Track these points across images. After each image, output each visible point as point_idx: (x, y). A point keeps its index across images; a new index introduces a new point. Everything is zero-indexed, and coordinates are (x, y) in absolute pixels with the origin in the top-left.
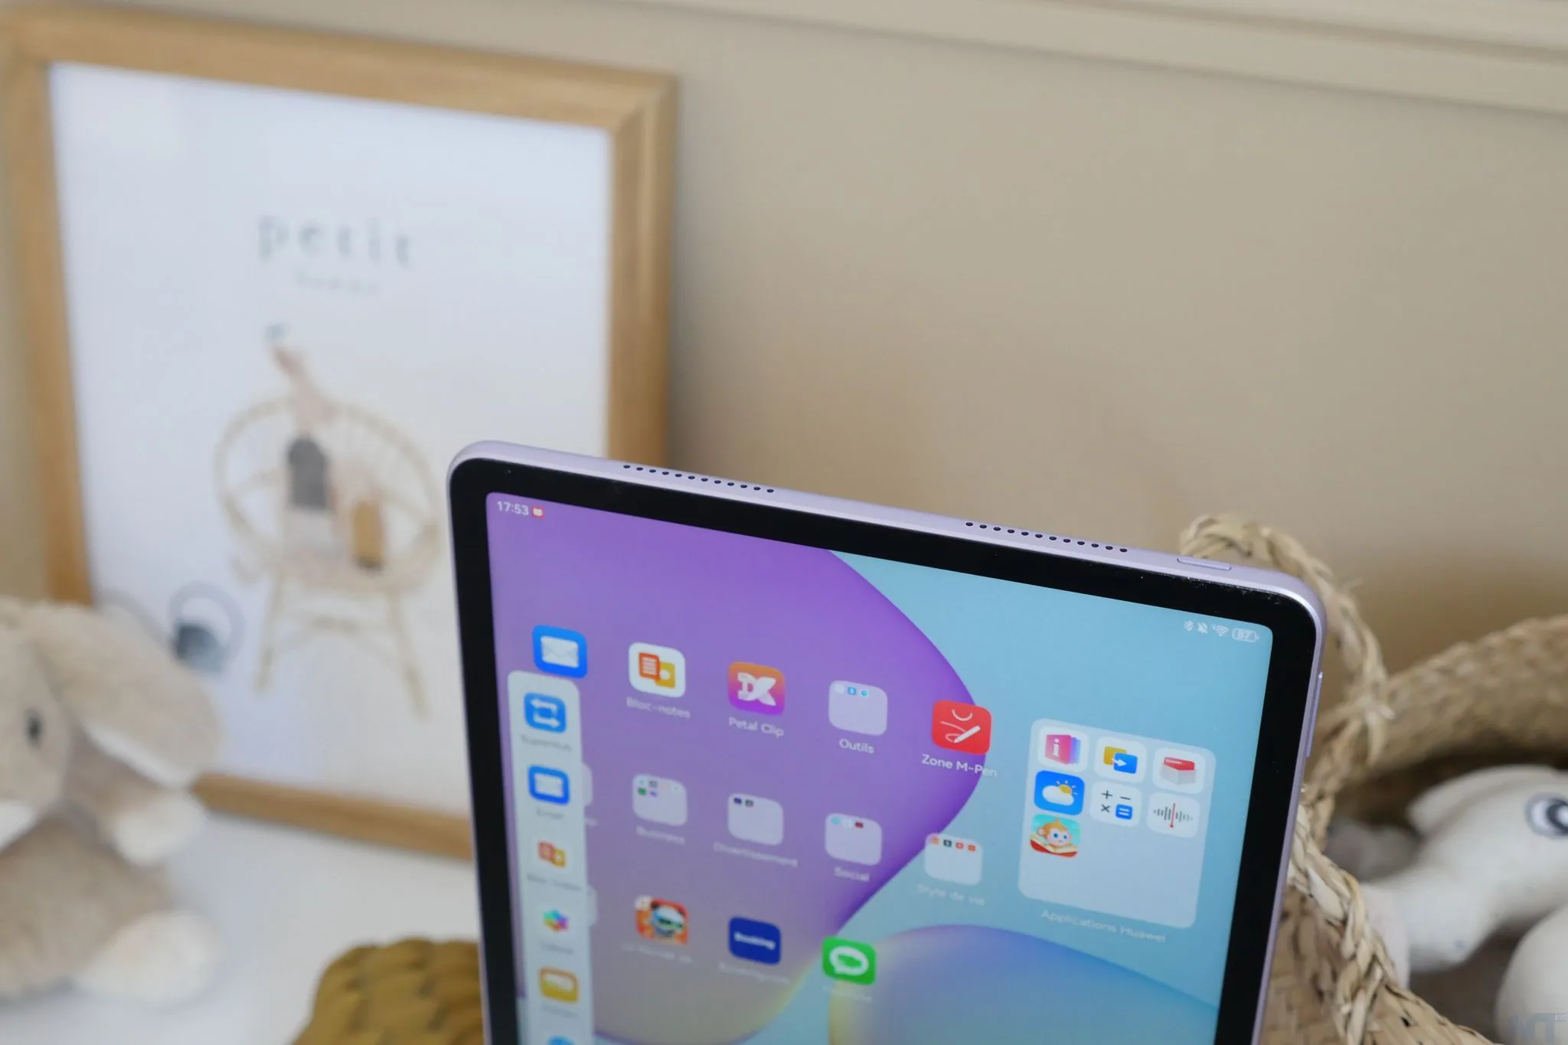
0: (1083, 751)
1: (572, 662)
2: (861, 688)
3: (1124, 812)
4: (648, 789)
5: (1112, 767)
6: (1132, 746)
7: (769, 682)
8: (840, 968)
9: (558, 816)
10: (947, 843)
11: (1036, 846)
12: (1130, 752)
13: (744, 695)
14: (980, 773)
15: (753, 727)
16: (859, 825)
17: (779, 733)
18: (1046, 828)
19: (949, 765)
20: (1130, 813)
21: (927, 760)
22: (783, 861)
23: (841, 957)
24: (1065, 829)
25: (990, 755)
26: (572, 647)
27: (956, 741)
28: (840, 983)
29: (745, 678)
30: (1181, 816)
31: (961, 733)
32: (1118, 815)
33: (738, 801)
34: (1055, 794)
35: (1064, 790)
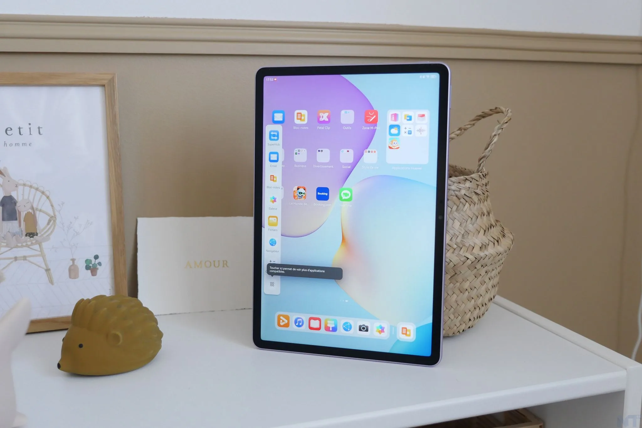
0: (399, 117)
1: (281, 119)
2: (348, 111)
3: (410, 133)
4: (298, 153)
5: (406, 120)
6: (410, 113)
7: (327, 114)
8: (344, 198)
9: (275, 166)
10: (369, 152)
11: (390, 148)
12: (410, 115)
13: (321, 119)
14: (376, 129)
15: (323, 128)
16: (348, 151)
17: (329, 128)
18: (392, 142)
19: (368, 128)
20: (411, 132)
21: (364, 128)
22: (330, 167)
23: (344, 194)
24: (396, 141)
25: (378, 123)
26: (281, 115)
27: (370, 121)
28: (344, 202)
29: (321, 114)
30: (423, 130)
31: (371, 118)
32: (409, 134)
33: (319, 151)
34: (394, 131)
35: (396, 129)
